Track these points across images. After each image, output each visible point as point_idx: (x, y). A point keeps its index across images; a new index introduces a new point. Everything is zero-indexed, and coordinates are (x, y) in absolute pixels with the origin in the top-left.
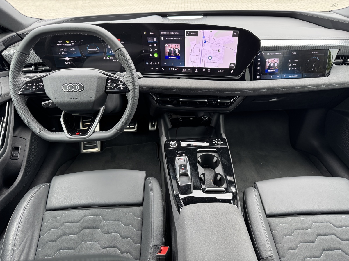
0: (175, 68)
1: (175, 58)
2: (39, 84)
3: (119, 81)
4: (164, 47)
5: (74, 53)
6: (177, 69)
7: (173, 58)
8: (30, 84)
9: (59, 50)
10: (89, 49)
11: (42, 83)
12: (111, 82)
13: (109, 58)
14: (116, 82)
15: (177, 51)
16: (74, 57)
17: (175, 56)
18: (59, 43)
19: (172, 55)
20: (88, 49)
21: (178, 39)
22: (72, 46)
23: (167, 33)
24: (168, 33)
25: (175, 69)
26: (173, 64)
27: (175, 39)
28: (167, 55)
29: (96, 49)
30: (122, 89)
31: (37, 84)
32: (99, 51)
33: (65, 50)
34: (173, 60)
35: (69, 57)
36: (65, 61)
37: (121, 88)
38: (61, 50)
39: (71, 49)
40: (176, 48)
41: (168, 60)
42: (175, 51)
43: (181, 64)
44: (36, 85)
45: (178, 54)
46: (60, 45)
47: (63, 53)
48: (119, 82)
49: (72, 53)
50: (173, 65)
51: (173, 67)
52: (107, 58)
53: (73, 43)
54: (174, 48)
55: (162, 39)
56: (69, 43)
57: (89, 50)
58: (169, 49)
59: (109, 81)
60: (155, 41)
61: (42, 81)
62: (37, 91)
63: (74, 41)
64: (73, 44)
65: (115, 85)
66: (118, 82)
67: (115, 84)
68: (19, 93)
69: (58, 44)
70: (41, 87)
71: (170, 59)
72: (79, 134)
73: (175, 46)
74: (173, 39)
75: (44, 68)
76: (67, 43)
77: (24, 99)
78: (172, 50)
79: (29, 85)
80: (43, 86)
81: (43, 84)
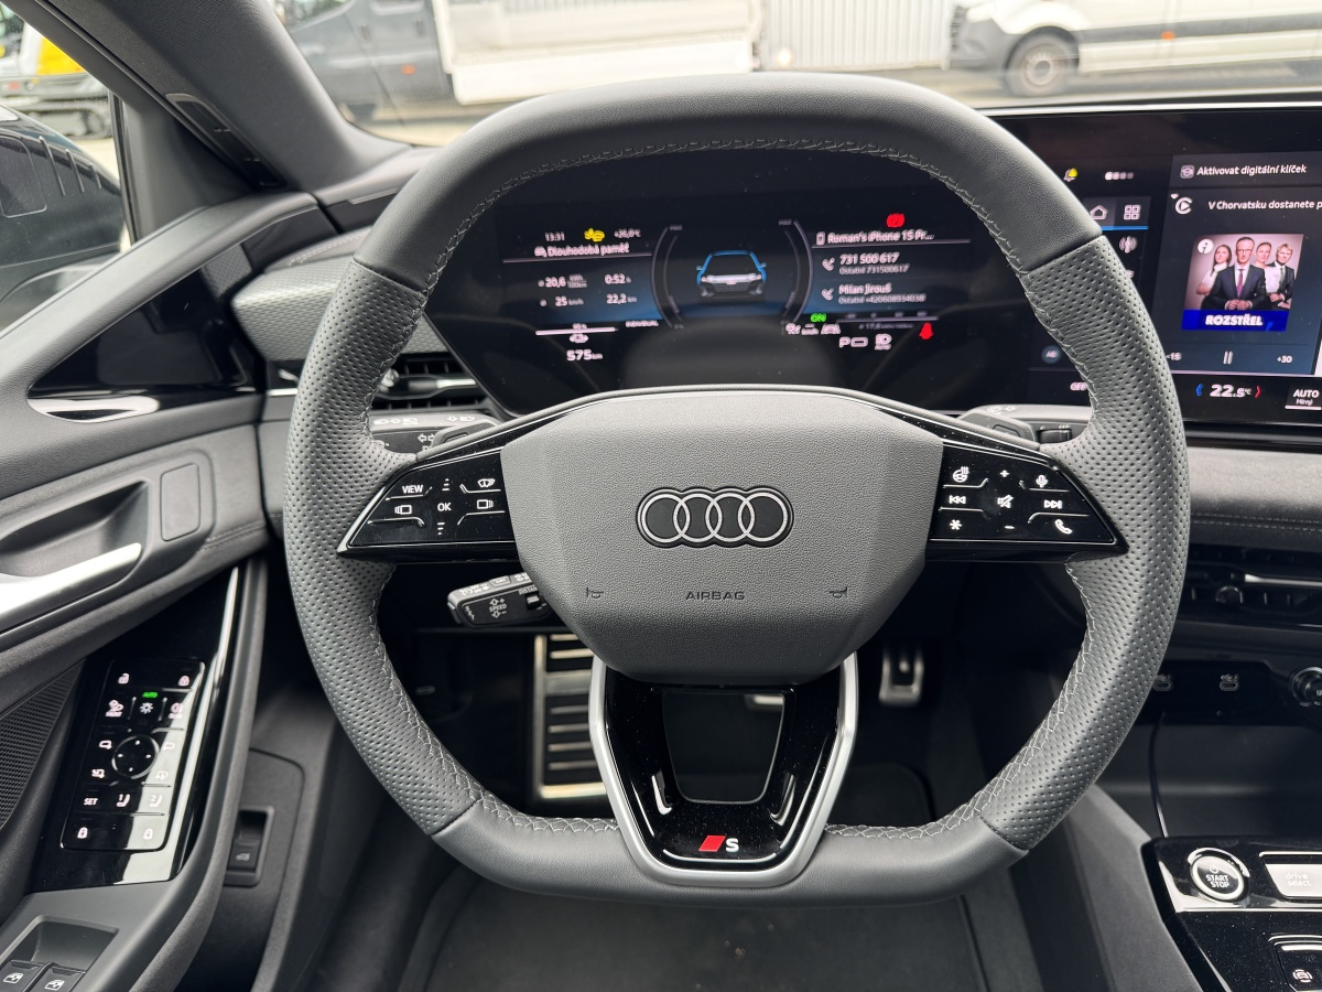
0: (1237, 382)
1: (1256, 321)
2: (473, 485)
3: (1037, 470)
4: (1188, 254)
5: (620, 298)
6: (1254, 391)
7: (1234, 320)
8: (419, 488)
9: (541, 284)
10: (711, 279)
11: (492, 481)
12: (972, 479)
13: (819, 325)
14: (1012, 480)
15: (1273, 281)
16: (621, 325)
17: (1253, 312)
18: (546, 245)
19: (1231, 304)
20: (705, 275)
21: (1292, 205)
22: (613, 264)
23: (1223, 171)
24: (1233, 171)
25: (1241, 393)
26: (1228, 358)
27: (1274, 205)
28: (1197, 302)
29: (751, 277)
30: (1068, 531)
31: (462, 486)
32: (763, 289)
33: (577, 281)
34: (1233, 335)
35: (589, 326)
36: (565, 343)
37: (1059, 524)
38: (551, 282)
39: (608, 279)
40: (1272, 259)
41: (1196, 335)
42: (1262, 279)
43: (1287, 359)
44: (454, 496)
45: (1274, 298)
46: (554, 252)
47: (561, 301)
48: (1042, 481)
49: (612, 299)
50: (1227, 367)
51: (1223, 380)
52: (803, 327)
53: (624, 240)
54: (1258, 265)
55: (1183, 206)
56: (600, 244)
57: (709, 287)
58: (1222, 267)
59: (961, 475)
60: (1131, 223)
61: (493, 467)
62: (464, 532)
63: (632, 233)
64: (624, 248)
65: (1005, 502)
66: (1031, 482)
67: (1009, 498)
68: (342, 548)
69: (540, 251)
70: (490, 504)
71: (1214, 327)
72: (722, 852)
73: (1265, 248)
74: (1258, 205)
75: (444, 383)
76: (591, 242)
77: (365, 582)
78: (1241, 275)
79: (408, 489)
80: (501, 500)
81: (500, 483)
